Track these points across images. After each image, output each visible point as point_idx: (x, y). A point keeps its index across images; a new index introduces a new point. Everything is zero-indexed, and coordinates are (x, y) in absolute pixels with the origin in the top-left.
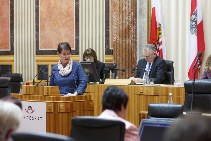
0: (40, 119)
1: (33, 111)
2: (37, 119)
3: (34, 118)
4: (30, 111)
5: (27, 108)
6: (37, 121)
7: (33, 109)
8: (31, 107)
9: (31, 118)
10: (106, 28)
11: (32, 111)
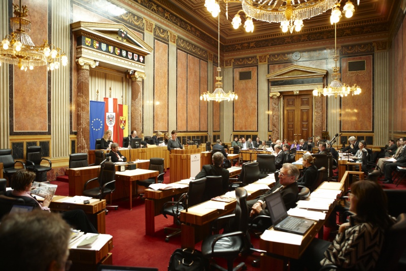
10: (70, 119)
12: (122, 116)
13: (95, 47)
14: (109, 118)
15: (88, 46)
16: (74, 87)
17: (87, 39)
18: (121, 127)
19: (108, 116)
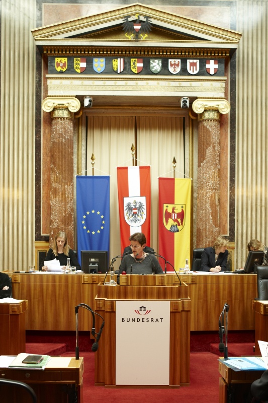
0: (159, 320)
1: (148, 312)
2: (155, 320)
3: (150, 320)
4: (143, 312)
5: (139, 309)
6: (154, 323)
7: (147, 309)
8: (145, 308)
9: (145, 320)
10: (36, 214)
11: (146, 312)
12: (173, 202)
13: (79, 71)
14: (130, 209)
15: (61, 72)
16: (45, 154)
17: (57, 60)
18: (168, 227)
19: (129, 205)
